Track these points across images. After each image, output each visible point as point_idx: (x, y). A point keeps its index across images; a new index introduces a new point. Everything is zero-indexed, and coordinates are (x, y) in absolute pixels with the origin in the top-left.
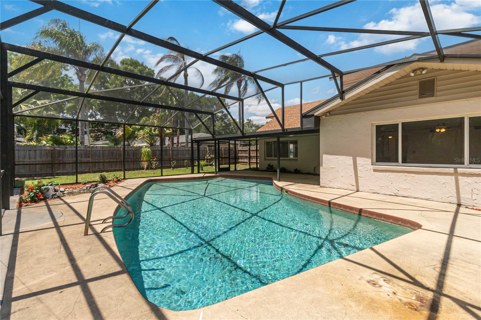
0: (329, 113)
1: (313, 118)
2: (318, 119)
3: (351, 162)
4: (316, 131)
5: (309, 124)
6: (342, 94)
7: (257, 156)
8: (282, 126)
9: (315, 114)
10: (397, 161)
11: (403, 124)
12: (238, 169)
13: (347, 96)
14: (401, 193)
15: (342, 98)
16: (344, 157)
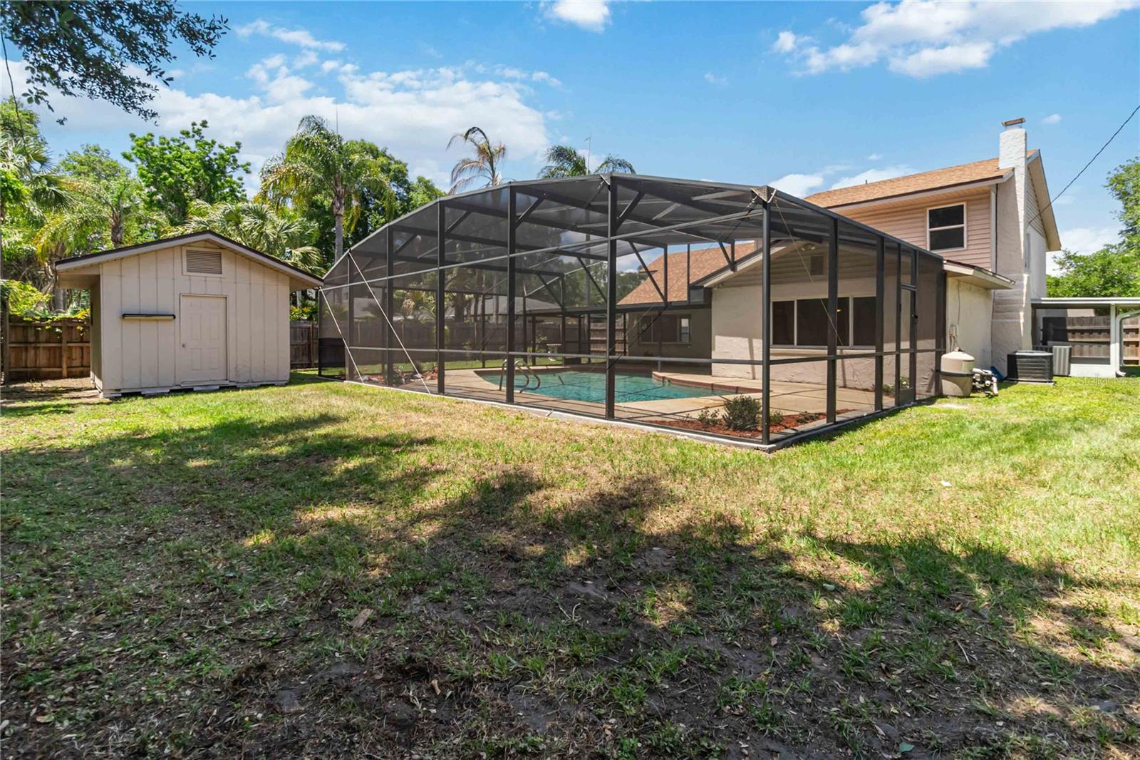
0: (722, 284)
1: (702, 291)
2: (709, 292)
3: (747, 345)
4: (707, 305)
5: (698, 298)
6: (733, 265)
7: (625, 340)
8: (665, 297)
9: (705, 286)
10: (793, 344)
11: (798, 301)
12: (593, 361)
13: (740, 268)
14: (796, 379)
15: (734, 269)
16: (739, 339)
